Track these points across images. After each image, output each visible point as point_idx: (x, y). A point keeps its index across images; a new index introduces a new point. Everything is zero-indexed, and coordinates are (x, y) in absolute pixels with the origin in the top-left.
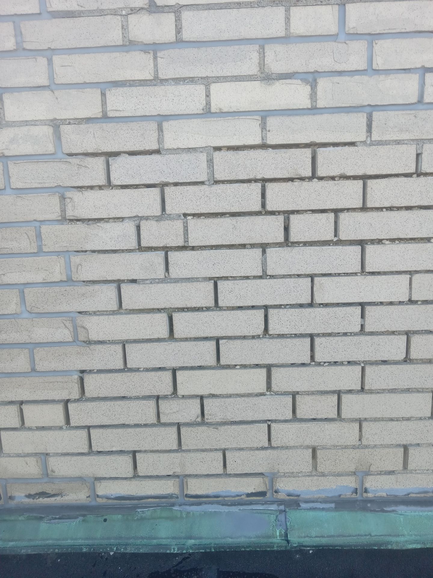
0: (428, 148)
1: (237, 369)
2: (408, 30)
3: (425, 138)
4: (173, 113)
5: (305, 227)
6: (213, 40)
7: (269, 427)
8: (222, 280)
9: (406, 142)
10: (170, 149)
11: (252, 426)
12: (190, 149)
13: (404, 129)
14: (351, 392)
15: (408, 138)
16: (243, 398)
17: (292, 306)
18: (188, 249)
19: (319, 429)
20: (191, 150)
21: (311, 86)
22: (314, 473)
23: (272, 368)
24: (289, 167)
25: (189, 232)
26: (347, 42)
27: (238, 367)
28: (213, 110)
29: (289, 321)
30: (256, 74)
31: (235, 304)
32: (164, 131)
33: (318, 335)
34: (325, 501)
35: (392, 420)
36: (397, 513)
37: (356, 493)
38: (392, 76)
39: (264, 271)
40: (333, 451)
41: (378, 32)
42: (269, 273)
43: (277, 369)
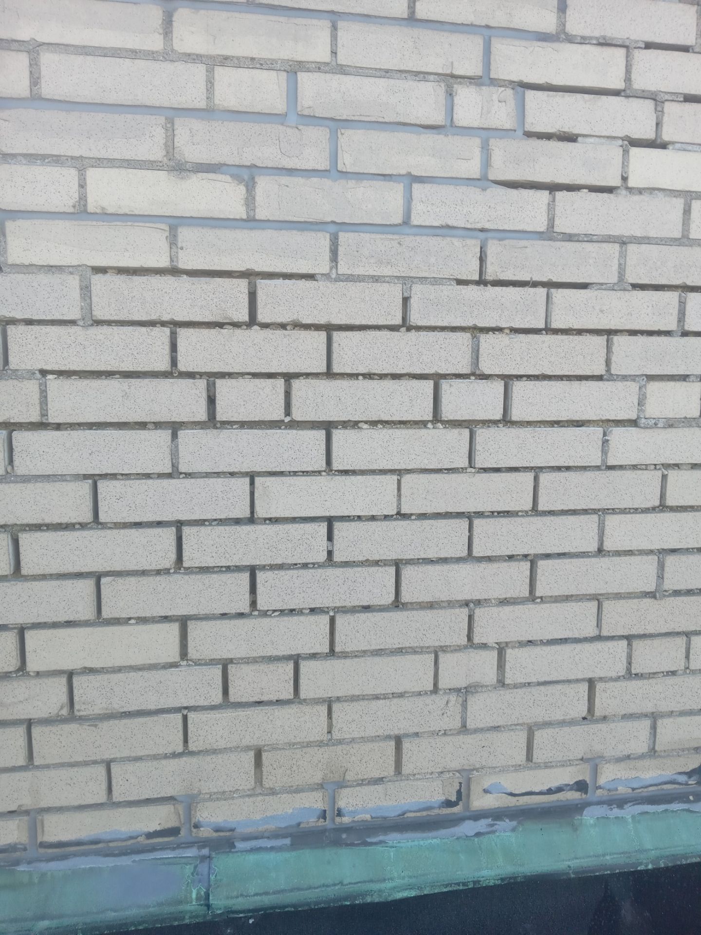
0: (419, 290)
1: (131, 624)
2: (387, 120)
3: (415, 276)
4: (23, 208)
5: (239, 398)
6: (91, 101)
7: (185, 719)
8: (106, 478)
9: (387, 279)
10: (18, 265)
11: (155, 718)
12: (52, 266)
13: (384, 261)
14: (315, 657)
15: (390, 274)
16: (140, 673)
17: (221, 522)
18: (49, 428)
19: (266, 718)
20: (54, 269)
21: (247, 186)
22: (258, 791)
23: (189, 623)
24: (214, 305)
25: (49, 399)
26: (300, 127)
27: (133, 621)
28: (91, 208)
29: (215, 546)
30: (160, 160)
31: (127, 518)
32: (7, 235)
33: (263, 568)
34: (276, 835)
35: (377, 697)
36: (386, 845)
37: (324, 818)
38: (365, 183)
39: (175, 466)
40: (287, 752)
41: (344, 117)
42: (183, 468)
43: (196, 623)
